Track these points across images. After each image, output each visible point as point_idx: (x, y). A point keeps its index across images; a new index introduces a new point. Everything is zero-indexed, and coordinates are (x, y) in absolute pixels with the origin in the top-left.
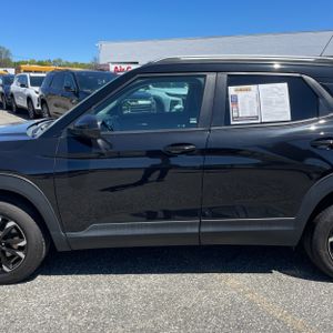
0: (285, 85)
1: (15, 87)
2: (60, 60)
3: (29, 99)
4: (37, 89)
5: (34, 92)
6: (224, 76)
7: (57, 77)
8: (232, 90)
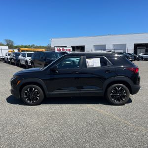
0: (99, 59)
1: (20, 57)
2: (34, 45)
3: (26, 61)
4: (30, 58)
5: (28, 59)
6: (85, 57)
7: (38, 54)
8: (87, 60)
